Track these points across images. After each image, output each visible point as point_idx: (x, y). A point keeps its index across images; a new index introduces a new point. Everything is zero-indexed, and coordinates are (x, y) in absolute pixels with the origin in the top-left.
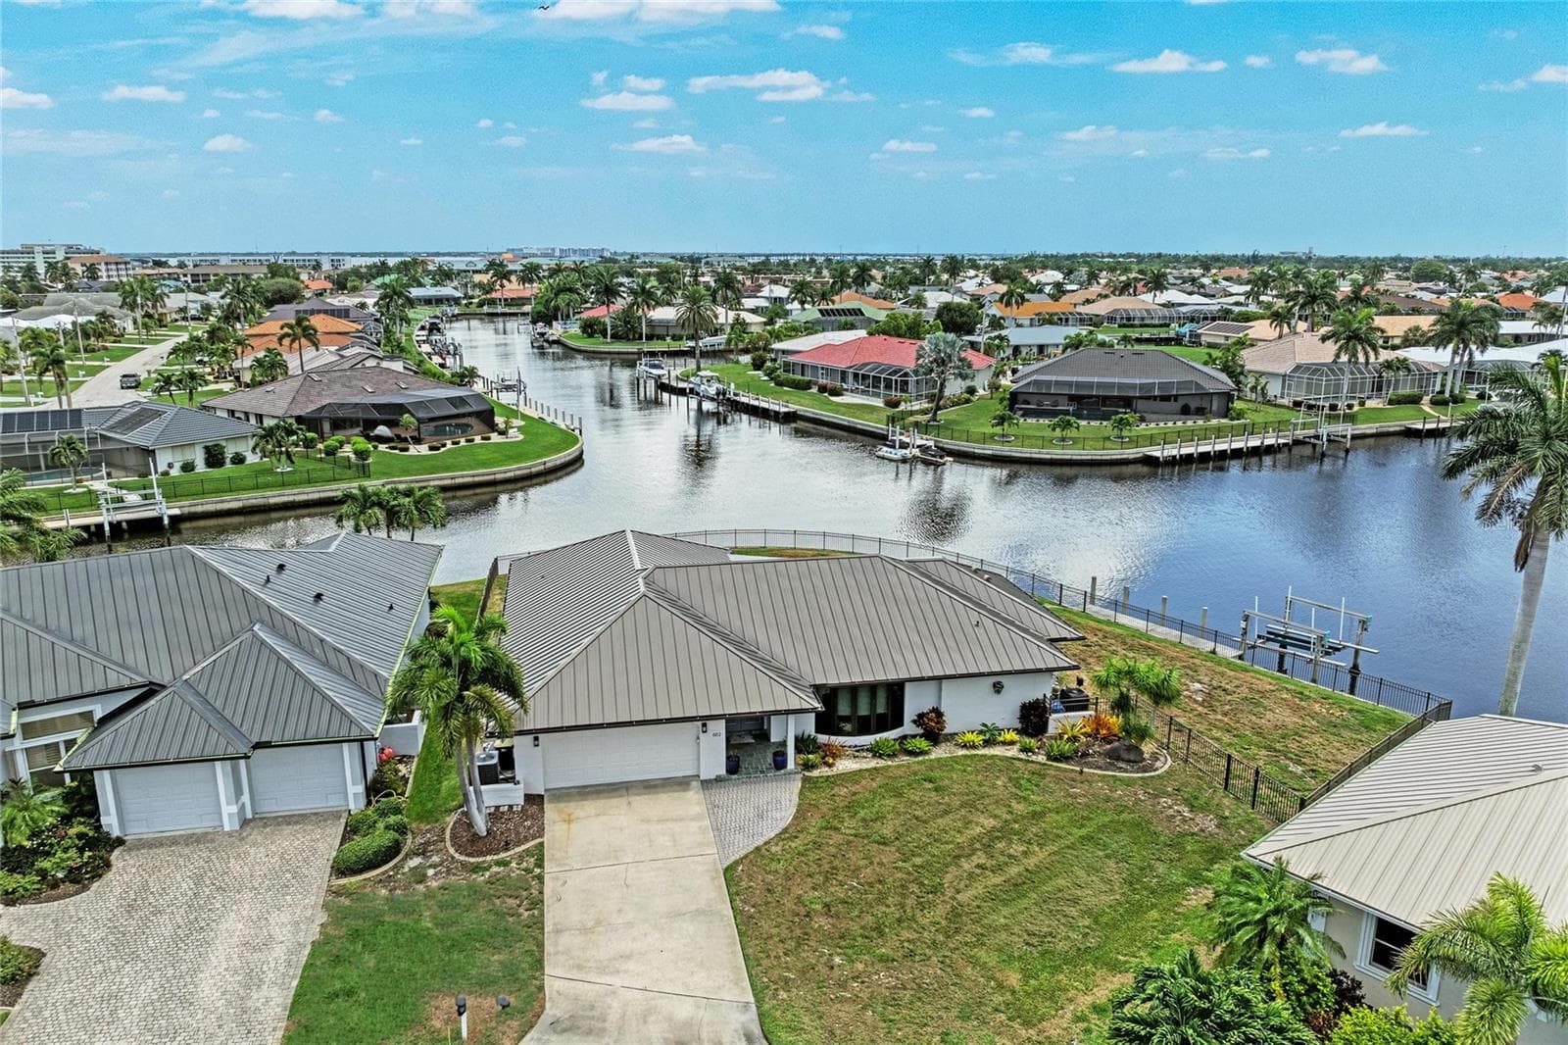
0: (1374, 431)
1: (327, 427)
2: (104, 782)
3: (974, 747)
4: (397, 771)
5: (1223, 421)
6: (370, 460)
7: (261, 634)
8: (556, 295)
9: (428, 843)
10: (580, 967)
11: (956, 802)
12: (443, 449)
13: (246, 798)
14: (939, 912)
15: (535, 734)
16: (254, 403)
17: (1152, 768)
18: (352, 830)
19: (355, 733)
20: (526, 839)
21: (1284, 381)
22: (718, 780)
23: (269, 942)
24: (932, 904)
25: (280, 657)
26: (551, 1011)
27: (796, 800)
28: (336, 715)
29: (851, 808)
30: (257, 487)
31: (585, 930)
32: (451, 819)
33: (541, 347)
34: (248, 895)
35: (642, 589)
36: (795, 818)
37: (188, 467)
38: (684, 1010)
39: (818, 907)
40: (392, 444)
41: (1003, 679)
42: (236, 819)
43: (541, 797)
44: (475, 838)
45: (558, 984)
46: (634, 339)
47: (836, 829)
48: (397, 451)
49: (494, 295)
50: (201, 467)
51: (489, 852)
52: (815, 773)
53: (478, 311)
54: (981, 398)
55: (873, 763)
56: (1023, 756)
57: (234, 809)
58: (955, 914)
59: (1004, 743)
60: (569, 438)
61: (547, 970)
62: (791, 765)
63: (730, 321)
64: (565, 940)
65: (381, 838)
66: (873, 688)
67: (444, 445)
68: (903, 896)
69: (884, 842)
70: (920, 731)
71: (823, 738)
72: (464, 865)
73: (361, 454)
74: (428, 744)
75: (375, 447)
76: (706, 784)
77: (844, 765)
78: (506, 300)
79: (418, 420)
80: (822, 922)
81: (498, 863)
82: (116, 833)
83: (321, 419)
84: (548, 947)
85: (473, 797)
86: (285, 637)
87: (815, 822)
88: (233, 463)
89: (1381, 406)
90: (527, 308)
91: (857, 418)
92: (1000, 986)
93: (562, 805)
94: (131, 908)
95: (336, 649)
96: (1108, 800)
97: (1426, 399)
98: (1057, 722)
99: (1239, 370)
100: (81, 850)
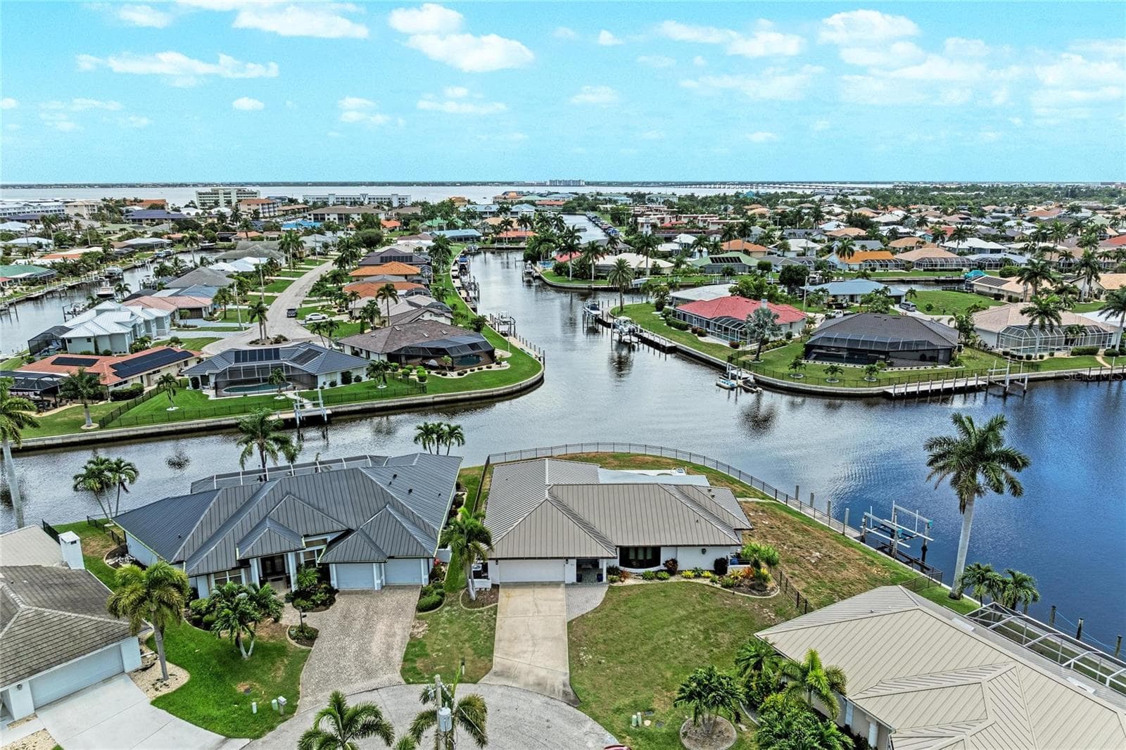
0: (1054, 375)
1: (403, 359)
2: (333, 568)
3: (690, 578)
4: (441, 569)
5: (945, 367)
6: (426, 382)
7: (389, 509)
8: (540, 244)
9: (452, 601)
10: (507, 654)
11: (672, 603)
12: (465, 375)
13: (383, 577)
14: (648, 648)
15: (497, 560)
16: (365, 343)
17: (769, 594)
18: (424, 593)
19: (426, 555)
20: (491, 603)
21: (998, 337)
22: (573, 584)
23: (394, 635)
24: (647, 644)
25: (397, 520)
26: (494, 669)
27: (604, 595)
28: (419, 546)
29: (626, 602)
30: (368, 398)
31: (510, 641)
32: (462, 592)
33: (529, 282)
34: (386, 616)
35: (547, 496)
36: (602, 603)
37: (333, 384)
38: (543, 673)
39: (601, 641)
40: (439, 371)
41: (706, 548)
42: (380, 586)
43: (498, 585)
44: (471, 601)
45: (498, 660)
46: (587, 278)
47: (617, 610)
48: (440, 375)
49: (501, 235)
50: (339, 385)
51: (476, 607)
52: (615, 584)
53: (491, 246)
54: (795, 341)
55: (642, 582)
56: (711, 584)
57: (379, 581)
58: (654, 649)
59: (704, 577)
60: (536, 365)
61: (495, 654)
62: (605, 580)
63: (650, 266)
64: (502, 644)
65: (434, 598)
66: (645, 548)
67: (466, 372)
68: (636, 639)
69: (635, 617)
70: (666, 568)
71: (622, 568)
72: (466, 611)
73: (422, 379)
74: (453, 559)
75: (429, 372)
76: (567, 586)
77: (629, 582)
78: (509, 239)
79: (452, 358)
80: (602, 646)
81: (479, 612)
82: (336, 588)
83: (400, 355)
84: (496, 646)
85: (470, 584)
86: (398, 511)
87: (609, 606)
88: (355, 381)
89: (1066, 356)
90: (522, 245)
91: (711, 355)
92: (663, 676)
93: (506, 590)
94: (345, 617)
95: (418, 517)
96: (740, 607)
97: (1102, 351)
98: (731, 569)
99: (970, 327)
100: (325, 594)
